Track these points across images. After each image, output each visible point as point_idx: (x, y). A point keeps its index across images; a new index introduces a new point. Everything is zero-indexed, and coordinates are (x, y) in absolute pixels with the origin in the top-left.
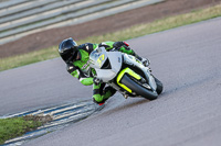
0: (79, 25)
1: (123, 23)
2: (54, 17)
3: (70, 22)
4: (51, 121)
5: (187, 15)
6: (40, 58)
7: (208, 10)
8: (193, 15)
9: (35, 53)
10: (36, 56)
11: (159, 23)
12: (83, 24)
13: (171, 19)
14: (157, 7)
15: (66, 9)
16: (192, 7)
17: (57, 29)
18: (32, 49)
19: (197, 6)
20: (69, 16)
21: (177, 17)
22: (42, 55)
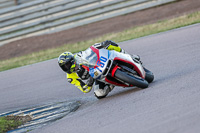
0: (56, 34)
1: (96, 32)
2: (33, 27)
3: (47, 31)
4: (30, 120)
5: (154, 25)
6: (20, 63)
7: (172, 20)
8: (160, 26)
9: (16, 59)
10: (17, 62)
11: (128, 32)
12: (59, 33)
13: (140, 29)
14: (127, 17)
15: (44, 19)
16: (158, 18)
17: (37, 37)
18: (13, 55)
19: (162, 17)
20: (47, 25)
21: (145, 27)
22: (23, 61)
